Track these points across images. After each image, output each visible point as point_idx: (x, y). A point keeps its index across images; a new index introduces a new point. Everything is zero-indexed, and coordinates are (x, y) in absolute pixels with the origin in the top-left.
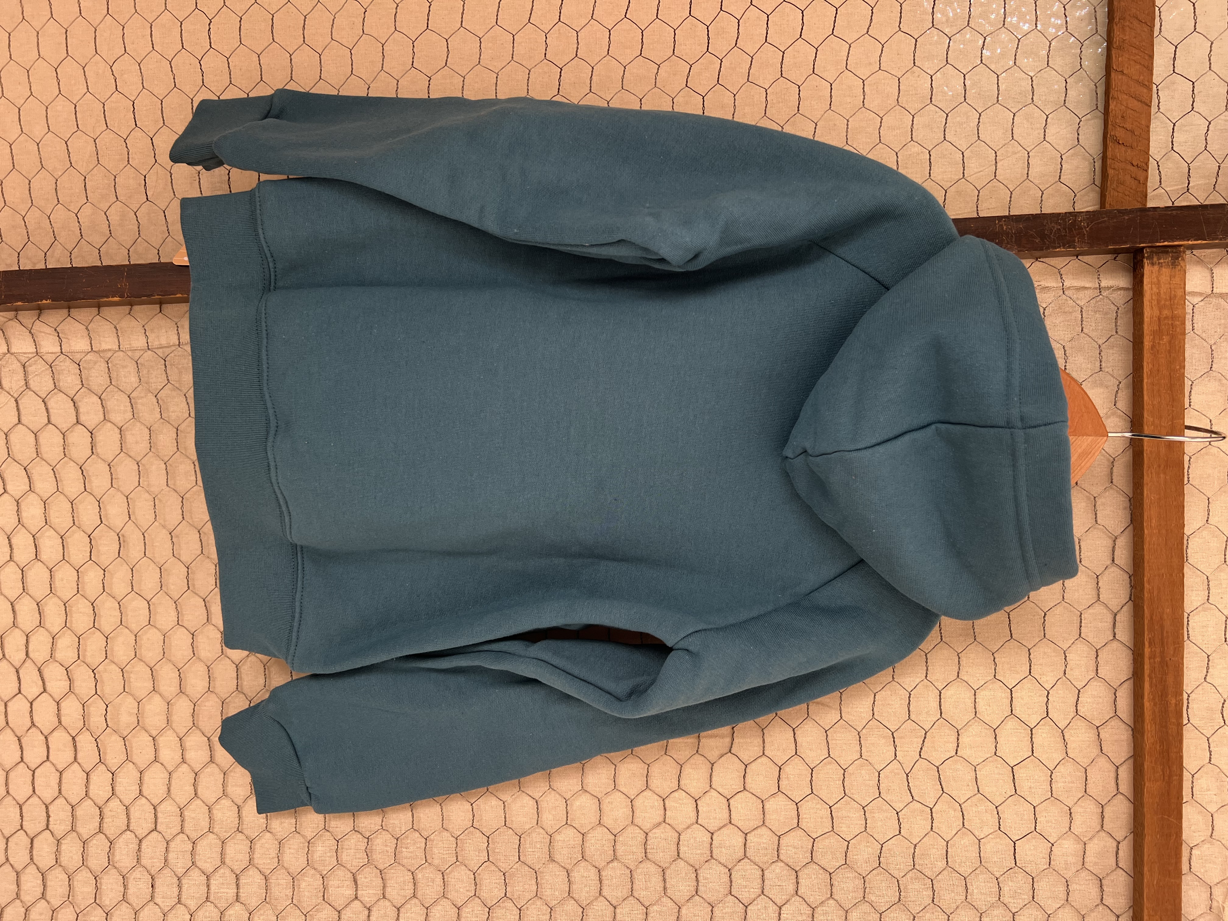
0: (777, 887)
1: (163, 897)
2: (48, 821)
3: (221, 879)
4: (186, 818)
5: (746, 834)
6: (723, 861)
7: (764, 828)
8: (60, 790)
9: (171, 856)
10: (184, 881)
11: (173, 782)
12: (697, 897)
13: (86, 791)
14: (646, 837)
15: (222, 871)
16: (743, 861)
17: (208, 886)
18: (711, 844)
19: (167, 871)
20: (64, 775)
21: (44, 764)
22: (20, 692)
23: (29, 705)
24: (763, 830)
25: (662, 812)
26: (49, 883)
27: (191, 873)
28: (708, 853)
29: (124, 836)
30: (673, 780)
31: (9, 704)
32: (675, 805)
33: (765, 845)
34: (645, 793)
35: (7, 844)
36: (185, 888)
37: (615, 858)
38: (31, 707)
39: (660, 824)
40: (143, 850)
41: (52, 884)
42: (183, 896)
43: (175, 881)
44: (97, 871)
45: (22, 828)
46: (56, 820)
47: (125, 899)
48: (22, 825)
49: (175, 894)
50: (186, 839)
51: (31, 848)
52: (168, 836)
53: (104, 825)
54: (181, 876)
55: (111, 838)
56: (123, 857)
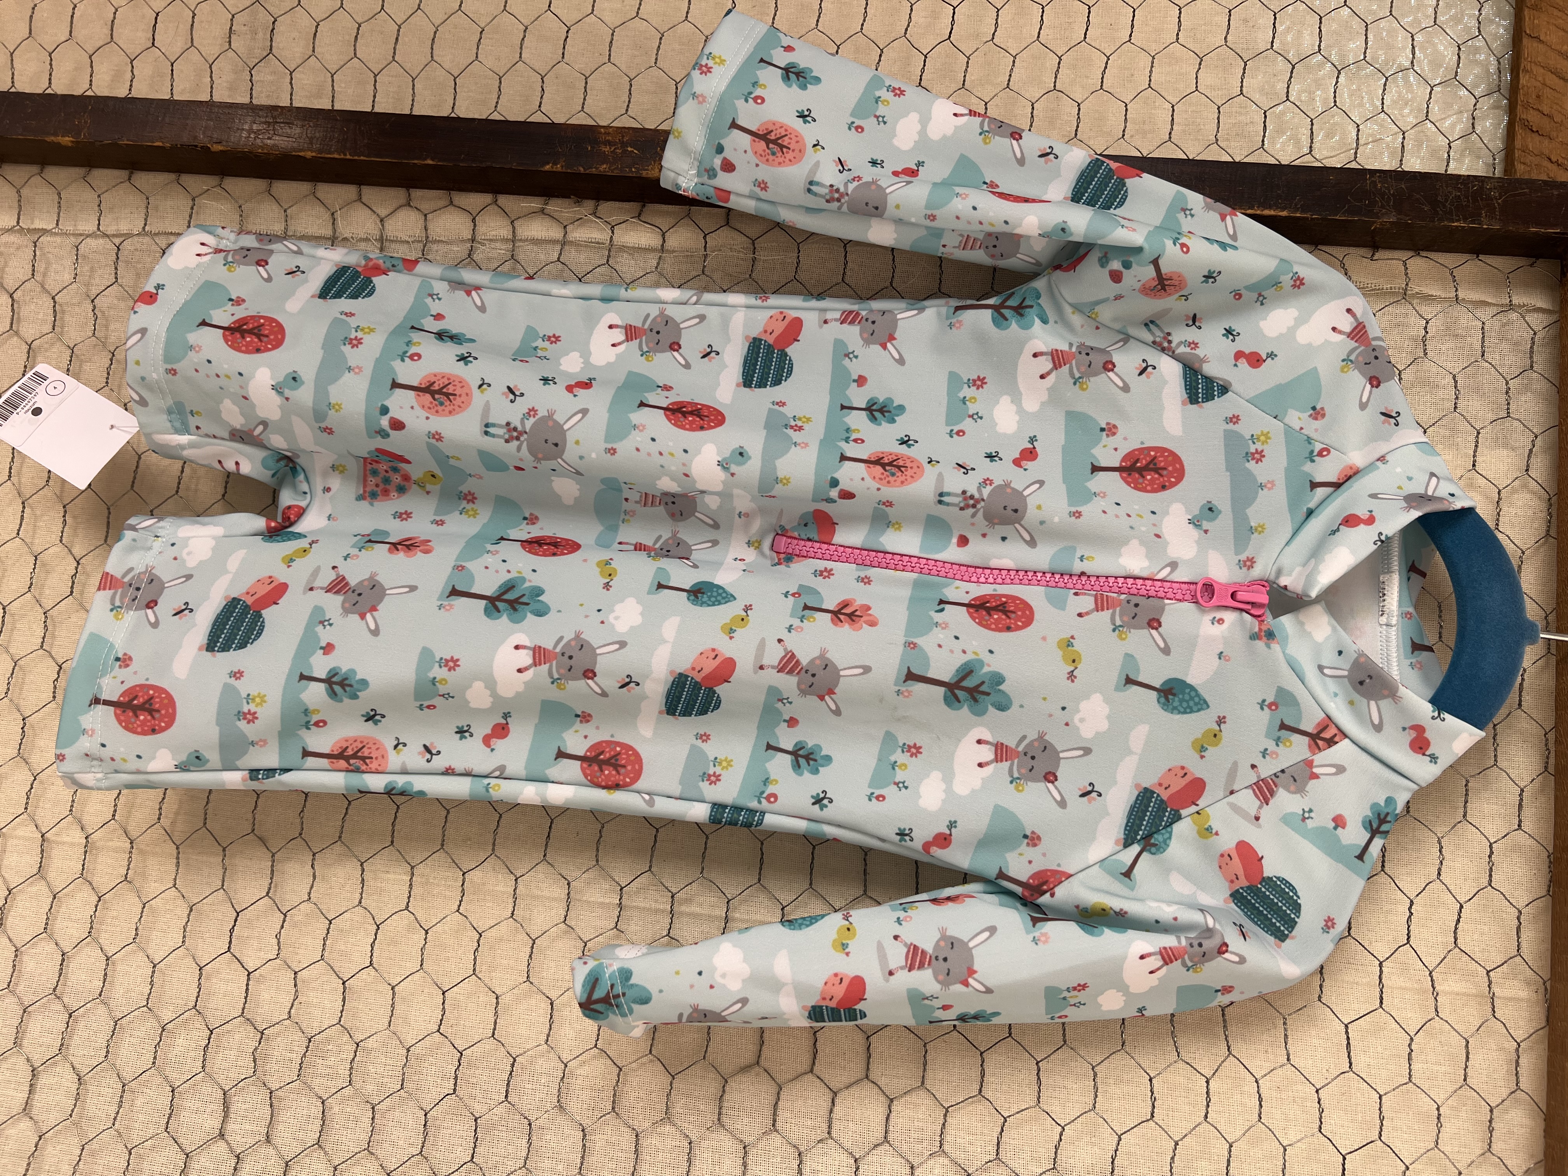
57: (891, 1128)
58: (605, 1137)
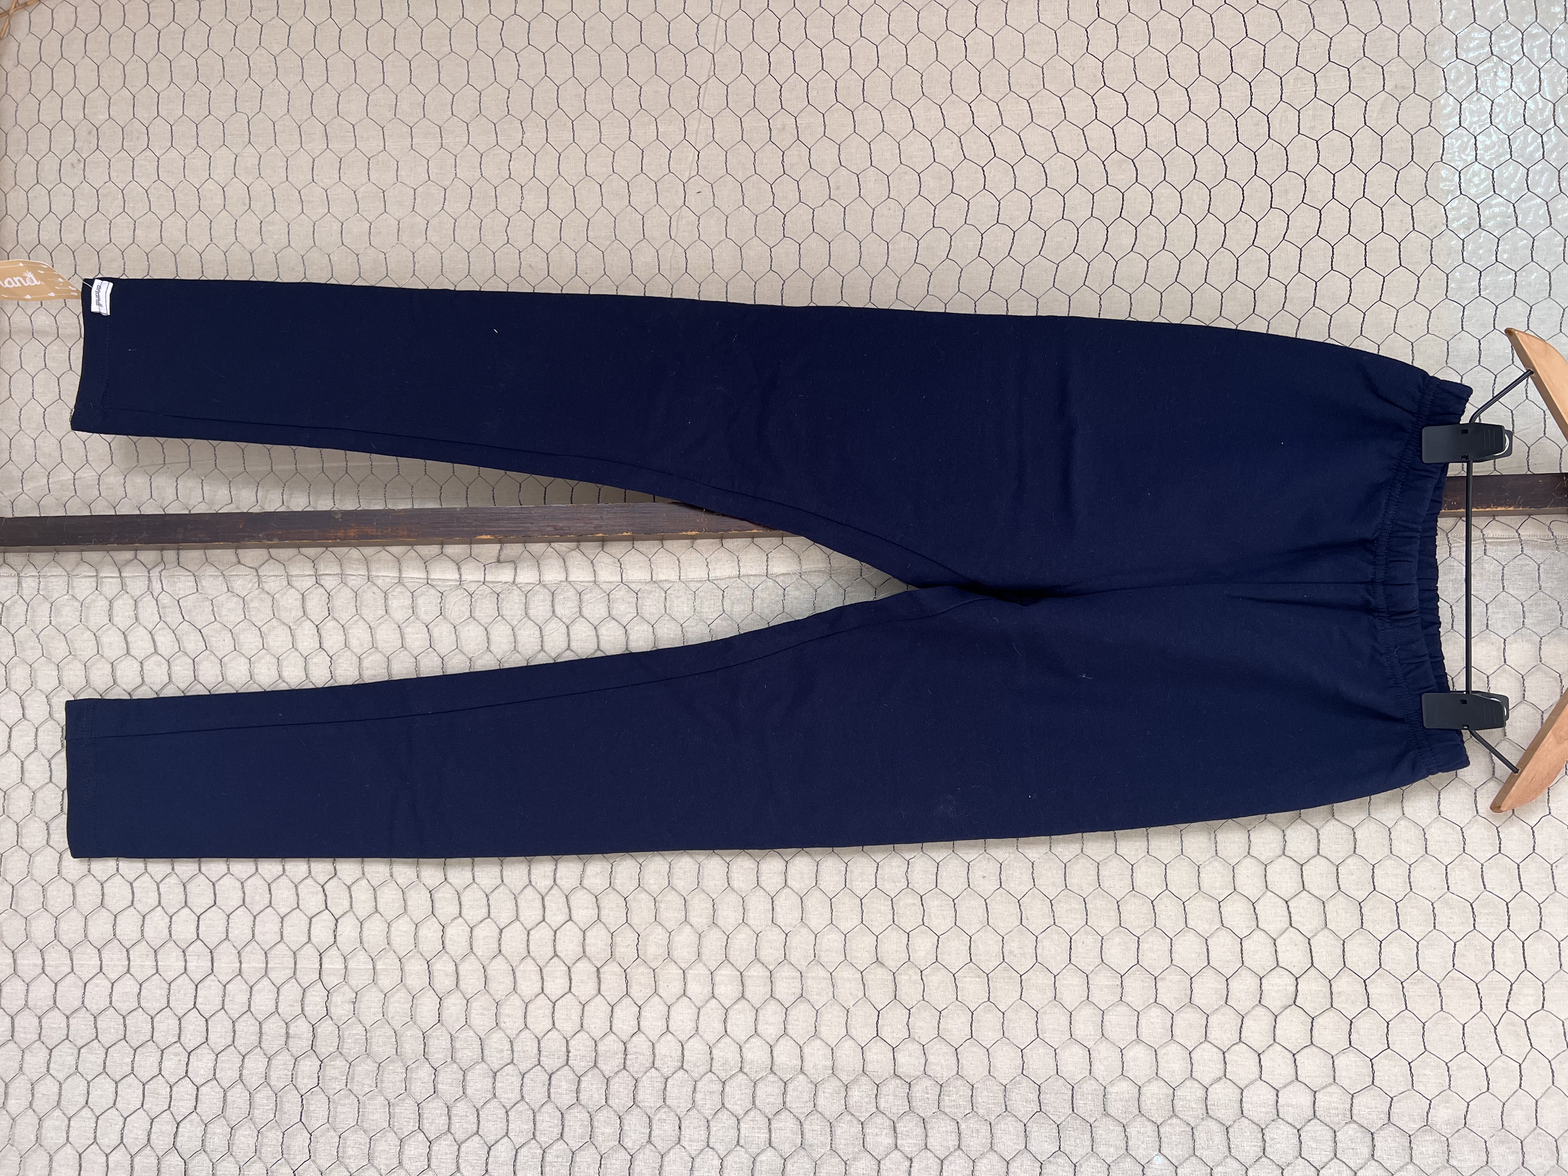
0: (1351, 1150)
1: (690, 1140)
2: (568, 1056)
3: (751, 1123)
4: (714, 1057)
5: (1315, 1092)
6: (1291, 1121)
7: (1334, 1087)
8: (582, 1024)
9: (699, 1096)
10: (711, 1124)
11: (701, 1018)
12: (1264, 1159)
13: (611, 1026)
14: (1206, 1092)
15: (752, 1114)
16: (1311, 1122)
17: (739, 1130)
18: (1277, 1102)
19: (693, 1112)
20: (586, 1008)
21: (566, 996)
22: (544, 920)
23: (553, 933)
24: (1333, 1089)
25: (1222, 1066)
26: (566, 1123)
27: (719, 1115)
28: (1275, 1111)
29: (648, 1074)
30: (1233, 1032)
31: (532, 932)
32: (1236, 1058)
33: (1335, 1105)
34: (1203, 1045)
35: (522, 1080)
36: (713, 1129)
37: (1174, 1114)
38: (555, 936)
39: (1220, 1078)
40: (667, 1089)
41: (571, 1123)
42: (712, 1140)
43: (703, 1123)
44: (621, 1110)
45: (539, 1064)
46: (576, 1056)
47: (649, 1141)
48: (539, 1060)
49: (704, 1137)
50: (714, 1078)
51: (549, 1084)
52: (696, 1075)
53: (628, 1062)
54: (710, 1118)
55: (636, 1076)
56: (648, 1096)
57: (1317, 1109)
58: (1136, 1129)
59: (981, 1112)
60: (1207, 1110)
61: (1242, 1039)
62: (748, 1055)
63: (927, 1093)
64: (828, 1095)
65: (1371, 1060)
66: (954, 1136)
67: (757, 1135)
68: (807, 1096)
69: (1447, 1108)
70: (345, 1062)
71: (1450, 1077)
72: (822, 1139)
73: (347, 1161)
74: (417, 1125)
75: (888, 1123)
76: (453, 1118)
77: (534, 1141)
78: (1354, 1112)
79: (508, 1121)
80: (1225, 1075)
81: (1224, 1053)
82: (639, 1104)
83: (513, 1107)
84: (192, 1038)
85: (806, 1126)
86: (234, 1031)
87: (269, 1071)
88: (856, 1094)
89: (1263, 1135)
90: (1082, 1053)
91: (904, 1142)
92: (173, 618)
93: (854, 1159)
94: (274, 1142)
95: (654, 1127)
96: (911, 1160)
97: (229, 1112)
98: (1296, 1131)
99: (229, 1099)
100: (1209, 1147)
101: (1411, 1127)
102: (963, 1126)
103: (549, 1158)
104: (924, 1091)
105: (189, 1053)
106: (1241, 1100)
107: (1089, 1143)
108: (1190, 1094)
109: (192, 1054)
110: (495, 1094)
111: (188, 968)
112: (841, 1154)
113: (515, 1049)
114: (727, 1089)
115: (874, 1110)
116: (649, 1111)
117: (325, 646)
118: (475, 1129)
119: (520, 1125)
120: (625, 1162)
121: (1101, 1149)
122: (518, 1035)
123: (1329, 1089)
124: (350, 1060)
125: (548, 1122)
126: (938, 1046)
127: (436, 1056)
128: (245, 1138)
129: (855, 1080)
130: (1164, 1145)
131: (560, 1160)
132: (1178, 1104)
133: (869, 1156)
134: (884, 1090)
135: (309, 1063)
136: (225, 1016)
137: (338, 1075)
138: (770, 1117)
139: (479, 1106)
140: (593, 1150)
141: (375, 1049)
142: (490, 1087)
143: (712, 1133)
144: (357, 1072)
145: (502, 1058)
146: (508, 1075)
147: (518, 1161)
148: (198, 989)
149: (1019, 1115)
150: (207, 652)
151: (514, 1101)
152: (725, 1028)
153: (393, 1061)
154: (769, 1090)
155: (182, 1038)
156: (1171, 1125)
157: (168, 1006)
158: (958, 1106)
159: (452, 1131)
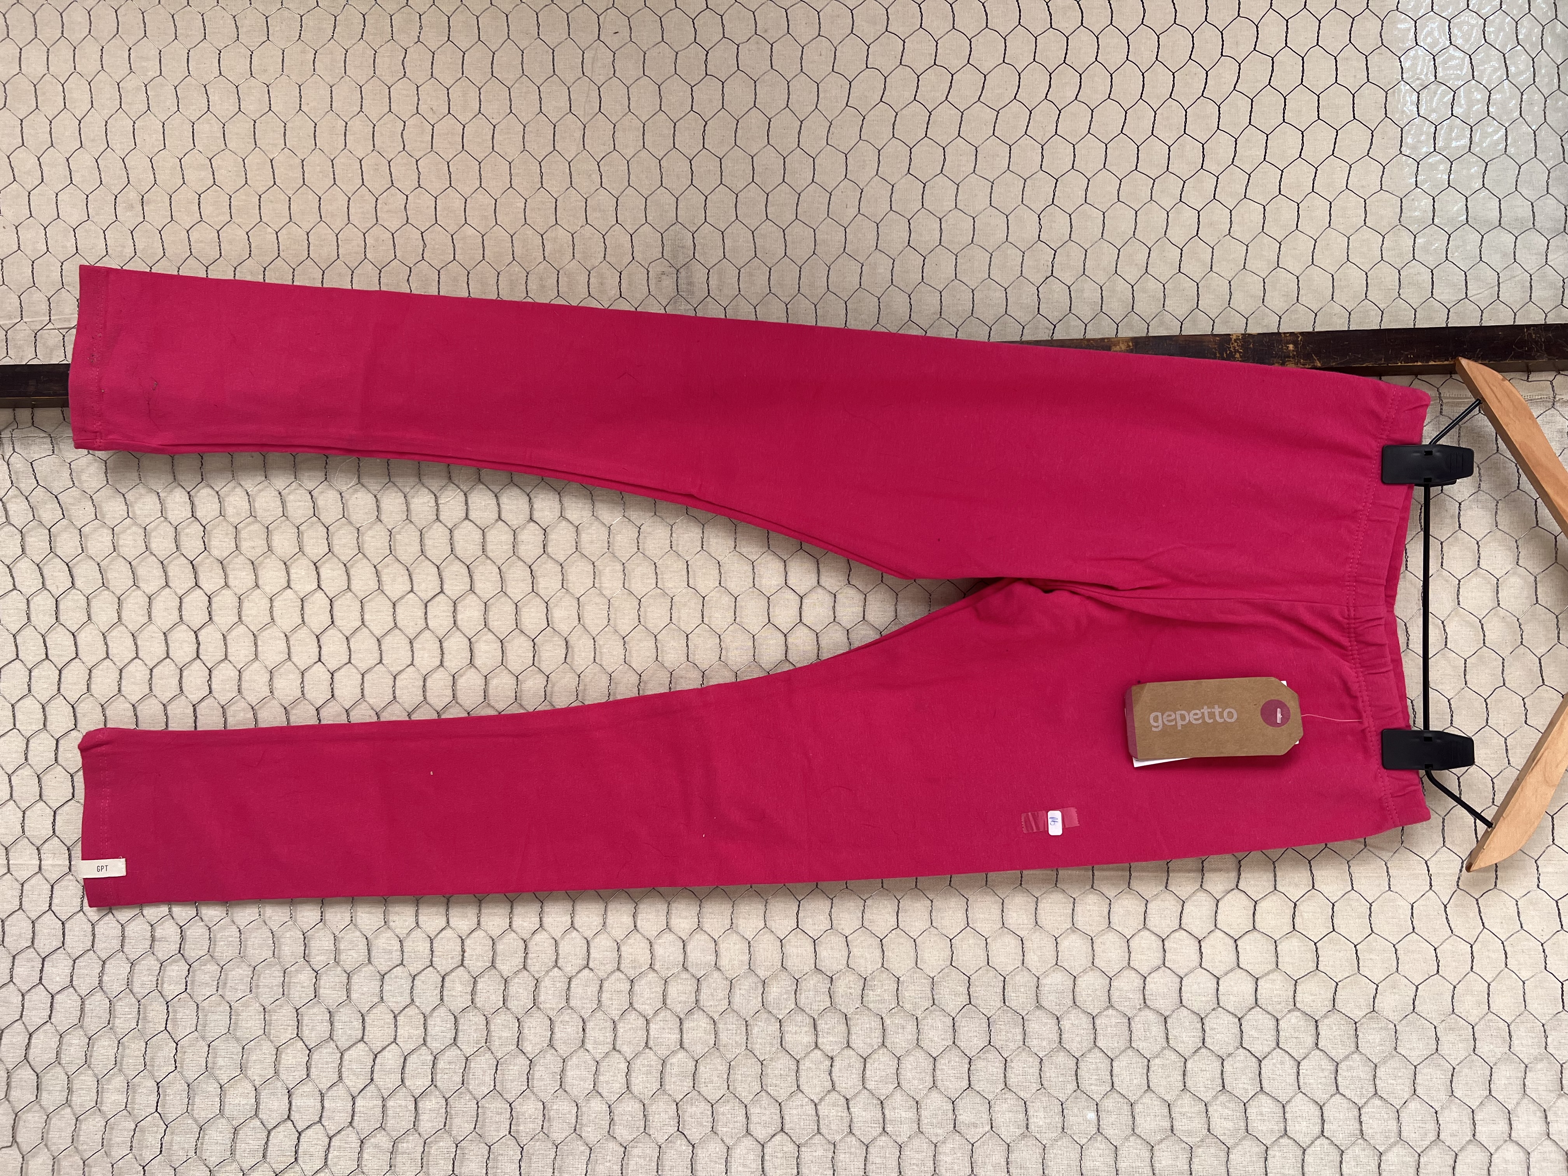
0: (1294, 1040)
1: (595, 1043)
2: (463, 955)
3: (661, 1023)
4: (623, 954)
5: (1257, 979)
6: (1232, 1010)
7: (1277, 973)
9: (605, 996)
10: (620, 1026)
12: (1203, 1050)
14: (1144, 981)
15: (662, 1014)
16: (1253, 1010)
17: (647, 1030)
18: (1218, 990)
19: (600, 1014)
24: (1275, 976)
25: (1162, 954)
26: (460, 1027)
27: (627, 1015)
28: (1215, 1000)
29: (550, 973)
30: (1173, 918)
32: (1175, 946)
33: (1278, 992)
34: (1142, 933)
35: (413, 982)
36: (620, 1031)
37: (1110, 1005)
39: (1159, 967)
40: (572, 989)
41: (465, 1028)
42: (619, 1042)
43: (610, 1024)
44: (520, 1012)
45: (431, 965)
46: (473, 955)
47: (551, 1045)
48: (431, 961)
49: (610, 1040)
50: (623, 977)
51: (442, 986)
52: (602, 975)
53: (529, 961)
54: (616, 1019)
55: (537, 976)
56: (550, 997)
59: (908, 1006)
60: (1144, 999)
61: (1182, 926)
62: (659, 951)
63: (850, 988)
64: (743, 992)
65: (1315, 944)
66: (878, 1033)
67: (667, 1036)
68: (722, 994)
69: (1395, 993)
70: (217, 967)
71: (1398, 959)
72: (737, 1038)
73: (218, 1072)
74: (296, 1032)
75: (809, 1021)
76: (336, 1024)
77: (424, 1048)
78: (1297, 999)
79: (396, 1026)
80: (1164, 964)
81: (1163, 941)
82: (541, 1006)
83: (401, 1011)
84: (46, 943)
85: (721, 1026)
86: (94, 935)
87: (132, 977)
88: (774, 991)
89: (1203, 1024)
90: (1015, 943)
91: (825, 1040)
92: (27, 484)
93: (772, 1059)
94: (136, 1053)
95: (556, 1030)
96: (832, 1058)
97: (87, 1020)
98: (1237, 1020)
99: (87, 1007)
100: (1146, 1039)
101: (1357, 1014)
102: (888, 1022)
103: (441, 1065)
104: (847, 986)
105: (44, 960)
106: (1181, 989)
107: (1020, 1037)
108: (1127, 984)
109: (46, 959)
110: (382, 998)
111: (43, 867)
112: (757, 1054)
113: (405, 950)
114: (636, 988)
115: (793, 1006)
116: (551, 1014)
117: (199, 515)
118: (360, 1036)
119: (410, 1031)
120: (524, 1068)
121: (1033, 1042)
122: (408, 934)
123: (1271, 976)
124: (222, 963)
125: (440, 1027)
126: (862, 938)
127: (318, 958)
128: (105, 1049)
129: (774, 976)
130: (1098, 1038)
131: (453, 1066)
132: (1115, 994)
133: (788, 1057)
134: (803, 985)
135: (177, 968)
136: (84, 918)
137: (210, 981)
138: (682, 1016)
139: (364, 1011)
140: (488, 1055)
141: (250, 951)
142: (378, 990)
143: (619, 1034)
144: (230, 977)
145: (391, 959)
146: (396, 977)
147: (407, 1069)
148: (55, 890)
149: (948, 1010)
150: (64, 522)
151: (404, 1004)
152: (635, 923)
153: (270, 965)
154: (680, 987)
155: (36, 942)
156: (1106, 1016)
157: (21, 908)
158: (882, 1001)
159: (335, 1038)
